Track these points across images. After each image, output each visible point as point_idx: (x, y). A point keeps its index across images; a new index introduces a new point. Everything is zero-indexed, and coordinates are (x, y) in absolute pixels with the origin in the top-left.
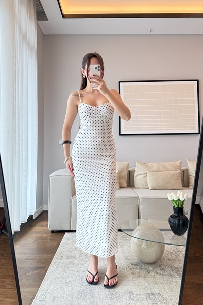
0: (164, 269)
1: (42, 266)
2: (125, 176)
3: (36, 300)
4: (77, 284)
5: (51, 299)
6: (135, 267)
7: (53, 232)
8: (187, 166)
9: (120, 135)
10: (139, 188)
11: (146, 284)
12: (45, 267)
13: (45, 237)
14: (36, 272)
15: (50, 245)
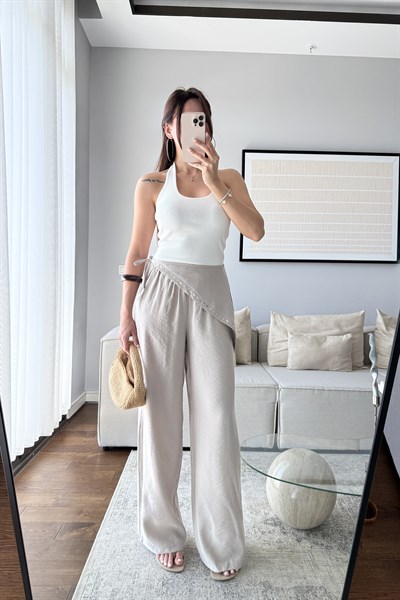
0: (329, 535)
1: (86, 520)
6: (271, 528)
7: (107, 449)
9: (242, 260)
11: (296, 567)
12: (94, 524)
13: (92, 458)
14: (75, 534)
15: (100, 476)
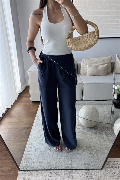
0: (96, 129)
3: (26, 150)
5: (34, 150)
6: (80, 127)
12: (30, 128)
13: (29, 105)
14: (25, 131)
15: (32, 111)
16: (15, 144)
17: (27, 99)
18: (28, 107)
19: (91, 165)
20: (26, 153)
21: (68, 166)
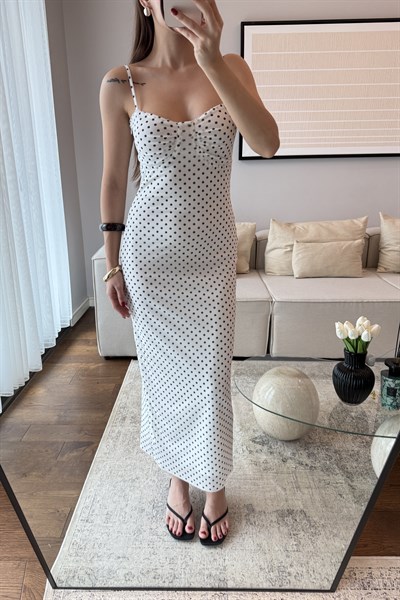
0: (314, 454)
1: (86, 439)
2: (246, 251)
3: (75, 518)
4: (150, 483)
5: (104, 517)
6: (259, 447)
7: (107, 358)
8: (379, 226)
9: (241, 158)
10: (273, 274)
11: (279, 489)
12: (93, 443)
13: (94, 369)
14: (75, 454)
15: (101, 390)
16: (41, 493)
17: (89, 348)
18: (88, 375)
19: (289, 574)
20: (76, 523)
21: (214, 572)
